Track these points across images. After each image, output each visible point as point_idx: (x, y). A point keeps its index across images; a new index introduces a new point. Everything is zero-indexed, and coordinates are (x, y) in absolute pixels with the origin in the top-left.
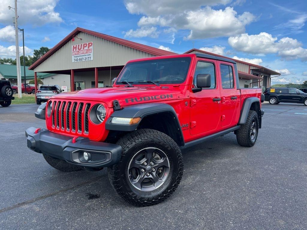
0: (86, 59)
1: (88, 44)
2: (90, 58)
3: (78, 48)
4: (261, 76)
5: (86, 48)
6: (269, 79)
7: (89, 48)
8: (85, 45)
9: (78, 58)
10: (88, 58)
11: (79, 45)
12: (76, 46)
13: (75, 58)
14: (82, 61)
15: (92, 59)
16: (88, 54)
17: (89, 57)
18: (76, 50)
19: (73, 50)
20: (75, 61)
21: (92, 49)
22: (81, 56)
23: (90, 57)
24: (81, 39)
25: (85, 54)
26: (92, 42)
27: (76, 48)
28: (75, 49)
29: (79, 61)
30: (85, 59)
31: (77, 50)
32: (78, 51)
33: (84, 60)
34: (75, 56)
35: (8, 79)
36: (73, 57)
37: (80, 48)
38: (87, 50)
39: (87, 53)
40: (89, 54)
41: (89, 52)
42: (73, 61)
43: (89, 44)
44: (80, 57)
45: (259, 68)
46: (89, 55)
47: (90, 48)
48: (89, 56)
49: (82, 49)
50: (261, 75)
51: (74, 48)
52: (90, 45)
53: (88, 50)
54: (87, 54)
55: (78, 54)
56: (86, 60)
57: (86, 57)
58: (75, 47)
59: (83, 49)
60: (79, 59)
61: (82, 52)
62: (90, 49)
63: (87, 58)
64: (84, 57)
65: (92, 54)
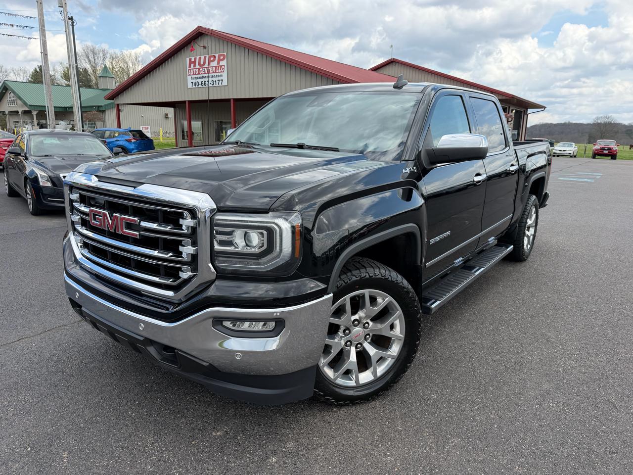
0: (214, 83)
1: (217, 55)
2: (221, 82)
3: (199, 64)
4: (510, 111)
5: (214, 64)
6: (525, 116)
7: (218, 63)
8: (212, 59)
9: (200, 81)
10: (217, 82)
11: (200, 58)
12: (195, 59)
13: (194, 81)
14: (207, 86)
15: (225, 83)
16: (218, 74)
17: (219, 80)
18: (194, 66)
19: (190, 66)
20: (194, 86)
21: (224, 66)
22: (204, 77)
23: (222, 80)
24: (205, 47)
25: (212, 74)
26: (225, 54)
27: (194, 62)
28: (192, 65)
29: (200, 86)
30: (212, 83)
31: (197, 66)
32: (199, 69)
33: (210, 85)
34: (193, 76)
35: (37, 112)
36: (189, 78)
37: (202, 63)
38: (216, 67)
39: (216, 72)
40: (220, 74)
41: (220, 71)
42: (190, 86)
43: (219, 56)
44: (203, 80)
45: (507, 98)
46: (219, 76)
47: (222, 63)
48: (220, 78)
49: (206, 65)
50: (511, 109)
51: (191, 62)
52: (222, 58)
53: (218, 66)
54: (215, 74)
55: (199, 74)
56: (215, 85)
57: (214, 79)
58: (193, 60)
59: (209, 64)
60: (200, 83)
61: (206, 71)
62: (221, 66)
63: (215, 81)
64: (210, 79)
65: (225, 74)
